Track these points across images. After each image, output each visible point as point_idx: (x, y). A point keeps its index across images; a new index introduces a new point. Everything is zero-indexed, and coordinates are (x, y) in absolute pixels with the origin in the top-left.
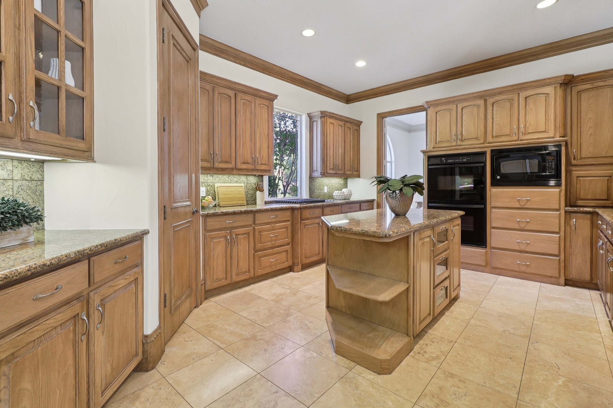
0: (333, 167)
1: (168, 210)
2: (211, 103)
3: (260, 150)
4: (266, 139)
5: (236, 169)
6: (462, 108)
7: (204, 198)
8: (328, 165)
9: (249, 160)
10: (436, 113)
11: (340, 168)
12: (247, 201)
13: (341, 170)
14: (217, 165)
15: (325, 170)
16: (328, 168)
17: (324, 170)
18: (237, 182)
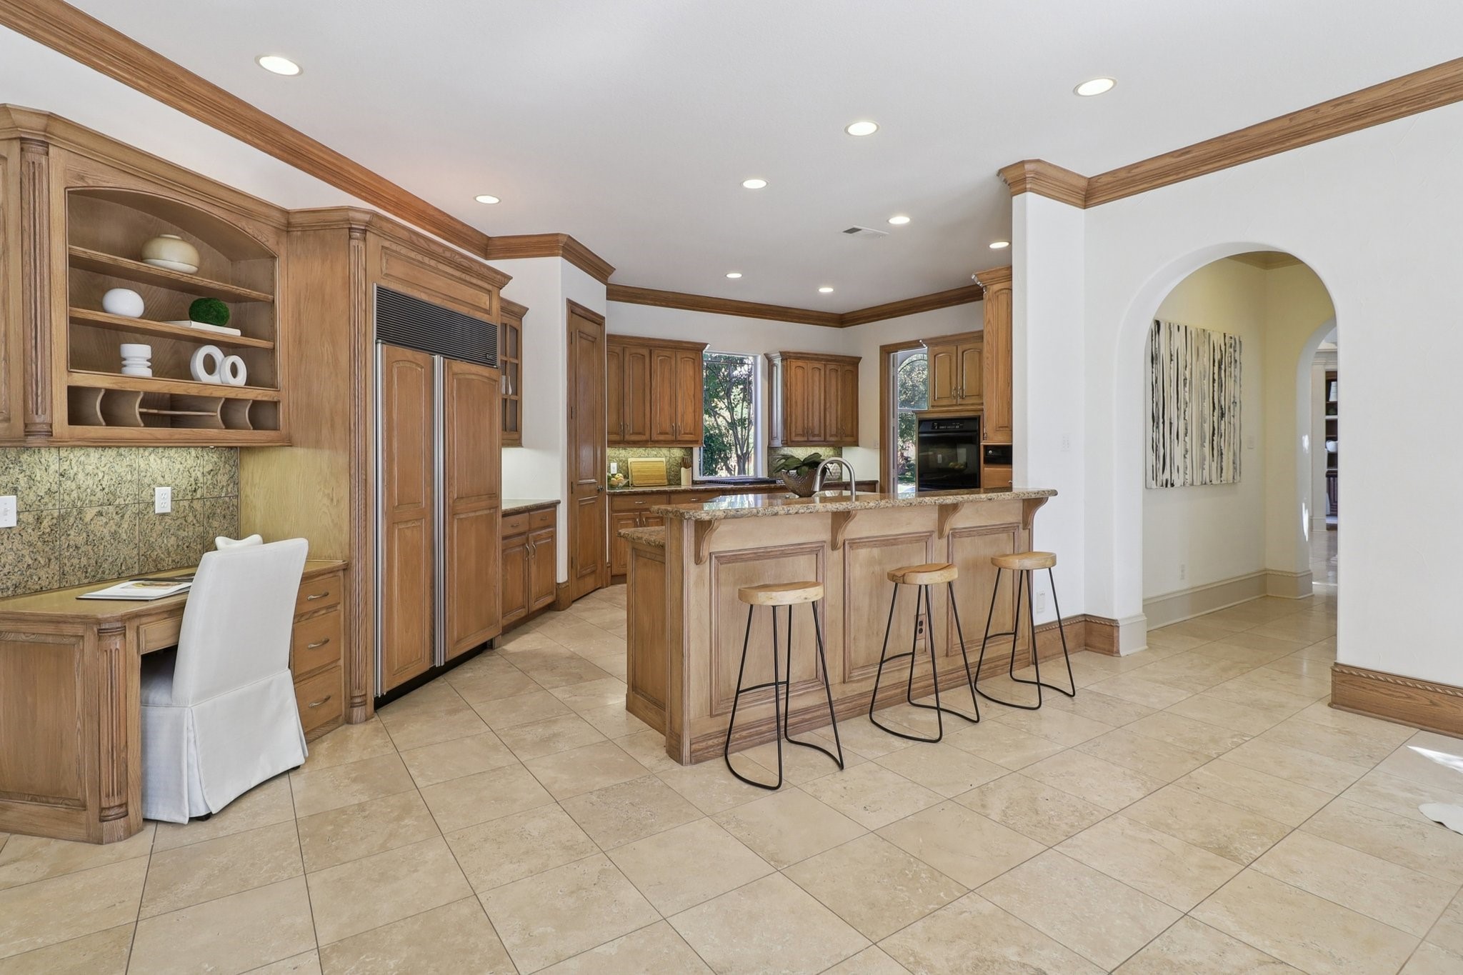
0: (803, 431)
1: (575, 486)
2: (622, 368)
3: (683, 416)
4: (691, 402)
5: (651, 441)
6: (963, 353)
7: (613, 475)
8: (794, 430)
9: (668, 429)
10: (935, 356)
11: (816, 432)
12: (669, 480)
13: (819, 435)
14: (627, 437)
15: (789, 437)
16: (793, 434)
17: (787, 437)
18: (656, 456)
